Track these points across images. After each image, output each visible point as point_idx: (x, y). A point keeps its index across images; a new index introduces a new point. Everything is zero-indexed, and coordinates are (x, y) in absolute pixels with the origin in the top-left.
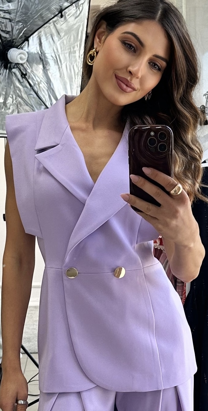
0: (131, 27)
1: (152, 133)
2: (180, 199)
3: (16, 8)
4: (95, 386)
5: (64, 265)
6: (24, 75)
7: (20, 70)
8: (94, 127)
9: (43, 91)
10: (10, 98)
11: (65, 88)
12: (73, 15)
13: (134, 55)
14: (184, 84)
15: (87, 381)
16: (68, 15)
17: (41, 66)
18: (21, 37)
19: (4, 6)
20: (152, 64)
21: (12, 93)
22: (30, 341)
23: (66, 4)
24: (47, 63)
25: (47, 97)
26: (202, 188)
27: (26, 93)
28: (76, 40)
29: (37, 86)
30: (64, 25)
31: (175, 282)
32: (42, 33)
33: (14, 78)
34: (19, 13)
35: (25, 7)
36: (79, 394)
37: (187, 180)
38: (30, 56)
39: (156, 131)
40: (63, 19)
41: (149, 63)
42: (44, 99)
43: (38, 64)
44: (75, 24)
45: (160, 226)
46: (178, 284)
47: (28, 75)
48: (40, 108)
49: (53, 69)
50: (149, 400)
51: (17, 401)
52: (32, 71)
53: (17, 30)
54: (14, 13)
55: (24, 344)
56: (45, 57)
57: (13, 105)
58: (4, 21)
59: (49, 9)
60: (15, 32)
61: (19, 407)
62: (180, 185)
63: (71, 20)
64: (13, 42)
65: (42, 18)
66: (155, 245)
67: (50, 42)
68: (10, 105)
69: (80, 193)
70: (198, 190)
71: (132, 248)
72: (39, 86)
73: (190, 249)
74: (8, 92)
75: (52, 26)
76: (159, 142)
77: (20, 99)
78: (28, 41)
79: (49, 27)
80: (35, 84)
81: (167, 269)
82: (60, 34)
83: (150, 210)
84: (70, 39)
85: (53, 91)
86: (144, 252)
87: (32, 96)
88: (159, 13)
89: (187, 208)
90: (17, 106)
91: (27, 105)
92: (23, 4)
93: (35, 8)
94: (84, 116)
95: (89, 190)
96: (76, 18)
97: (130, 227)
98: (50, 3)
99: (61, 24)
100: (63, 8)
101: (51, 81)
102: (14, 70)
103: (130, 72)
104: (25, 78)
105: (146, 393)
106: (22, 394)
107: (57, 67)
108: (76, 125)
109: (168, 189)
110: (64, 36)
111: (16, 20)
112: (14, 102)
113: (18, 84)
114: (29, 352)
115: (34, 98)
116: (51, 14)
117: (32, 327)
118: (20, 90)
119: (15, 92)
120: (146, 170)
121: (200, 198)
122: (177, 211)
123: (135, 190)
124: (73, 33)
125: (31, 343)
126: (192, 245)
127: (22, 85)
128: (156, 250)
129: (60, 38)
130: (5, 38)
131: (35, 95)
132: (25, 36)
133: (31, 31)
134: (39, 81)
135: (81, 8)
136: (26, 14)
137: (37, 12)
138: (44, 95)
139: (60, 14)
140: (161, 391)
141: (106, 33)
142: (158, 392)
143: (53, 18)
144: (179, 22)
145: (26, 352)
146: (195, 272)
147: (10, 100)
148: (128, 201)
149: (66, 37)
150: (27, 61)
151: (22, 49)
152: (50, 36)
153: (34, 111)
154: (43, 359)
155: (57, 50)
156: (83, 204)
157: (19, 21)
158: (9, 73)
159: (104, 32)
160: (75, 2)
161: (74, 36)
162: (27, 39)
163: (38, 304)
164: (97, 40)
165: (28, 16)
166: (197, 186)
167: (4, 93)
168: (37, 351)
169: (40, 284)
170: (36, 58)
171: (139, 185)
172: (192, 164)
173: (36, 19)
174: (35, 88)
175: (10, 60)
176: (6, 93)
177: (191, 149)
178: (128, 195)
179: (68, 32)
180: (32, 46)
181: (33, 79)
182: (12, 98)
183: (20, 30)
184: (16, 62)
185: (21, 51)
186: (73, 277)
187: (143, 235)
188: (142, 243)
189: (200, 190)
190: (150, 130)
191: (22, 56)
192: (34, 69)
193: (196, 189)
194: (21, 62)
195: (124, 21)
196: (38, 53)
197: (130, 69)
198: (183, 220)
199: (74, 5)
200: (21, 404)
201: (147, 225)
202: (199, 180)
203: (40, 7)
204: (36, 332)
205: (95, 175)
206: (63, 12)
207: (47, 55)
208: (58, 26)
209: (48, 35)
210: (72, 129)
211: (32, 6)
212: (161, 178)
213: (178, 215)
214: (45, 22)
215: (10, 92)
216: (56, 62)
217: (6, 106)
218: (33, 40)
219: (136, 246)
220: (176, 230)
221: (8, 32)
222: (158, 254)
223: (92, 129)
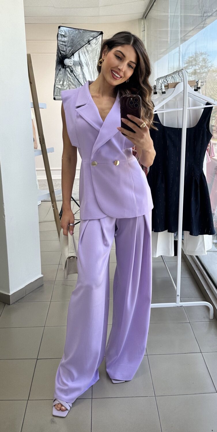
0: (119, 48)
1: (132, 99)
2: (145, 129)
3: (68, 40)
4: (106, 216)
5: (91, 160)
6: (72, 71)
7: (70, 69)
8: (103, 95)
9: (81, 78)
10: (65, 82)
11: (91, 77)
12: (94, 43)
13: (121, 61)
14: (144, 74)
15: (103, 214)
16: (92, 43)
17: (80, 67)
18: (70, 54)
19: (62, 39)
20: (129, 65)
21: (66, 79)
22: (76, 195)
23: (91, 38)
24: (83, 65)
25: (83, 81)
26: (154, 123)
27: (73, 79)
28: (96, 55)
29: (78, 76)
30: (90, 48)
31: (143, 167)
32: (80, 51)
33: (67, 73)
34: (69, 43)
35: (72, 39)
36: (99, 220)
37: (146, 119)
38: (75, 62)
39: (133, 98)
40: (90, 45)
41: (128, 65)
42: (81, 82)
43: (78, 66)
44: (95, 48)
45: (135, 142)
46: (144, 168)
47: (74, 71)
48: (80, 87)
49: (85, 68)
50: (131, 222)
51: (69, 224)
52: (76, 69)
53: (68, 50)
54: (67, 42)
55: (73, 196)
56: (82, 63)
57: (67, 85)
58: (62, 46)
59: (83, 41)
60: (68, 51)
61: (70, 227)
62: (144, 123)
63: (94, 46)
64: (67, 56)
65: (80, 44)
66: (133, 149)
67: (84, 56)
68: (65, 85)
69: (97, 127)
70: (152, 124)
71: (122, 152)
72: (79, 76)
73: (149, 152)
74: (64, 79)
75: (85, 49)
76: (135, 103)
77: (70, 82)
78: (74, 55)
79: (83, 49)
80: (77, 75)
81: (139, 161)
82: (89, 52)
83: (130, 135)
84: (93, 54)
85: (85, 79)
86: (128, 153)
87: (75, 81)
88: (132, 41)
89: (148, 133)
90: (69, 85)
91: (73, 85)
92: (71, 38)
93: (77, 40)
94: (98, 90)
95: (101, 125)
96: (96, 45)
97: (120, 142)
98: (84, 38)
99: (89, 47)
100: (90, 40)
101: (84, 74)
102: (67, 69)
103: (119, 69)
104: (72, 72)
105: (130, 219)
106: (71, 221)
107: (87, 67)
108: (94, 95)
109: (139, 125)
110: (90, 53)
111: (68, 45)
112: (67, 84)
113: (69, 75)
114: (75, 200)
115: (76, 82)
116: (84, 43)
117: (76, 188)
118: (70, 78)
119: (67, 79)
120: (129, 116)
121: (153, 128)
122: (143, 135)
123: (124, 125)
124: (94, 52)
125: (76, 196)
126: (150, 151)
127: (71, 76)
128: (133, 152)
129: (88, 54)
130: (63, 54)
131: (77, 81)
132: (72, 53)
133: (75, 51)
134: (79, 74)
135: (98, 40)
136: (72, 43)
137: (78, 42)
138: (81, 81)
139: (88, 43)
140: (137, 217)
141: (107, 51)
142: (136, 218)
143: (85, 45)
144: (142, 46)
145: (74, 200)
146: (151, 162)
147: (65, 83)
148: (120, 131)
149: (91, 54)
150: (73, 64)
151: (71, 59)
152: (84, 53)
153: (76, 88)
154: (82, 203)
155: (87, 59)
156: (98, 132)
157: (69, 46)
158: (65, 70)
159: (106, 51)
160: (95, 37)
161: (95, 53)
162: (73, 54)
163: (79, 177)
164: (103, 54)
165: (74, 44)
166: (151, 122)
167: (62, 79)
168: (79, 199)
169: (80, 168)
170: (77, 63)
171: (125, 123)
172: (148, 112)
173: (77, 45)
174: (77, 77)
175: (65, 64)
176: (63, 80)
177: (148, 105)
178: (120, 127)
179: (92, 51)
180: (76, 57)
181: (76, 73)
182: (66, 82)
183: (70, 50)
184: (68, 65)
185: (70, 60)
186: (95, 166)
187: (127, 145)
188: (126, 149)
189: (153, 124)
190: (130, 97)
191: (71, 62)
192: (76, 68)
193: (151, 124)
194: (70, 65)
195: (116, 45)
196: (78, 61)
197: (119, 67)
198: (146, 139)
199: (95, 39)
200: (71, 226)
201: (129, 141)
202: (152, 119)
203: (79, 40)
204: (78, 190)
205: (103, 118)
206: (90, 42)
207: (83, 62)
208: (88, 48)
209: (83, 53)
210: (92, 97)
211: (75, 39)
212: (136, 119)
213: (144, 137)
214: (82, 46)
215: (65, 79)
216: (87, 65)
217: (64, 86)
218: (76, 55)
219: (124, 150)
220: (143, 144)
221: (64, 51)
222: (135, 154)
223: (101, 96)
